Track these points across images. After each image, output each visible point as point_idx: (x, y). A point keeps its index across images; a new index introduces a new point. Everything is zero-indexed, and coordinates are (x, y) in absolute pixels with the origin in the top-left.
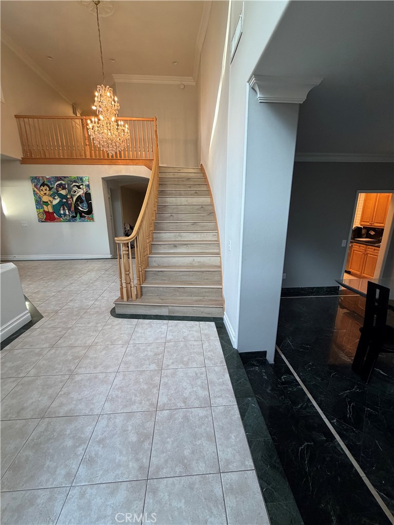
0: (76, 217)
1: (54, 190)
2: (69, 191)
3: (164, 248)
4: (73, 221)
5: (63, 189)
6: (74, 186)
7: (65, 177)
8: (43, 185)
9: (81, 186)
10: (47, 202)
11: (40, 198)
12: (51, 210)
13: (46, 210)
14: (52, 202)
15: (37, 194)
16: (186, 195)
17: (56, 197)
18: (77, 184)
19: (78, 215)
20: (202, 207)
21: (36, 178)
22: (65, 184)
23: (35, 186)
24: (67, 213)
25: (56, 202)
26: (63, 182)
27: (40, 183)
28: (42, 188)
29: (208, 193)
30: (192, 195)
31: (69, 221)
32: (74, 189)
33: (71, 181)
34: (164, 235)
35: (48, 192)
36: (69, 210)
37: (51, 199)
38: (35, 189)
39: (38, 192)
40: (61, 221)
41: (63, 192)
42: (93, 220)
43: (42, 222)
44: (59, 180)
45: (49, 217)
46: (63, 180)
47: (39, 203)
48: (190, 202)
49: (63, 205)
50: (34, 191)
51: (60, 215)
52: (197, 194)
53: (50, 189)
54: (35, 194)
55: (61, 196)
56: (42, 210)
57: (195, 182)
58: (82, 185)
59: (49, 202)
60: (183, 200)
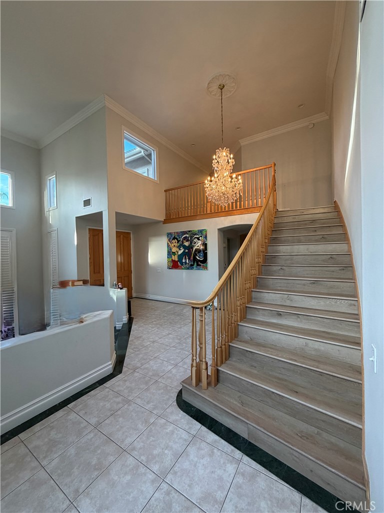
0: (194, 265)
1: (180, 242)
2: (191, 243)
3: (264, 315)
4: (191, 269)
5: (187, 241)
6: (195, 238)
7: (189, 231)
8: (174, 238)
9: (200, 238)
10: (175, 253)
11: (171, 249)
12: (177, 260)
13: (174, 259)
14: (178, 253)
15: (169, 246)
16: (309, 241)
17: (181, 248)
18: (197, 236)
19: (195, 264)
20: (332, 258)
21: (170, 233)
22: (188, 237)
23: (169, 240)
24: (188, 262)
25: (180, 252)
26: (188, 236)
27: (172, 237)
28: (173, 241)
29: (344, 237)
30: (317, 241)
31: (188, 269)
32: (195, 241)
33: (193, 234)
34: (266, 295)
35: (176, 244)
36: (189, 259)
37: (178, 250)
38: (169, 243)
39: (170, 244)
40: (182, 269)
41: (187, 244)
42: (207, 269)
43: (170, 269)
44: (185, 234)
45: (175, 265)
46: (187, 234)
47: (170, 253)
48: (312, 251)
49: (185, 255)
50: (168, 244)
51: (182, 264)
52: (324, 239)
53: (178, 241)
54: (168, 246)
55: (185, 247)
56: (171, 259)
57: (324, 224)
58: (201, 236)
59: (176, 253)
60: (302, 249)
